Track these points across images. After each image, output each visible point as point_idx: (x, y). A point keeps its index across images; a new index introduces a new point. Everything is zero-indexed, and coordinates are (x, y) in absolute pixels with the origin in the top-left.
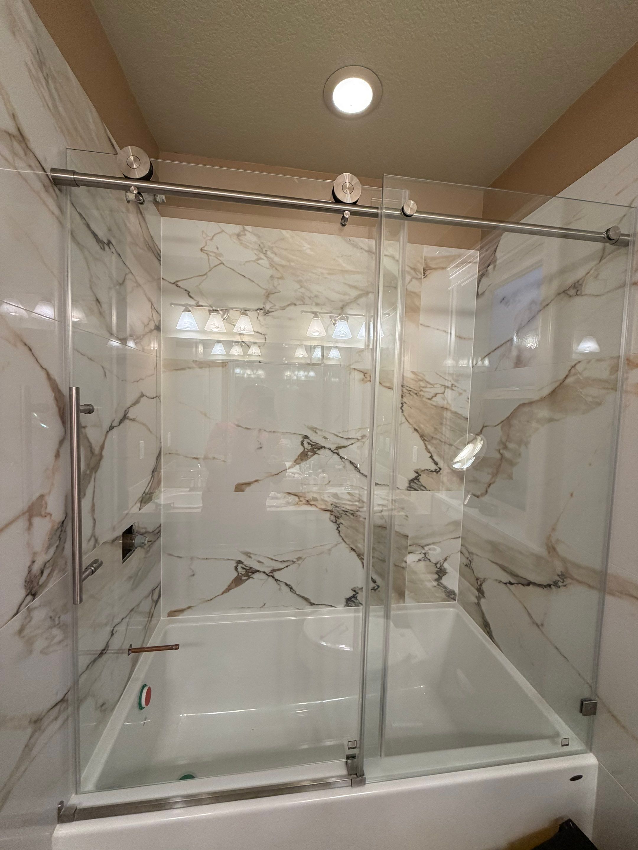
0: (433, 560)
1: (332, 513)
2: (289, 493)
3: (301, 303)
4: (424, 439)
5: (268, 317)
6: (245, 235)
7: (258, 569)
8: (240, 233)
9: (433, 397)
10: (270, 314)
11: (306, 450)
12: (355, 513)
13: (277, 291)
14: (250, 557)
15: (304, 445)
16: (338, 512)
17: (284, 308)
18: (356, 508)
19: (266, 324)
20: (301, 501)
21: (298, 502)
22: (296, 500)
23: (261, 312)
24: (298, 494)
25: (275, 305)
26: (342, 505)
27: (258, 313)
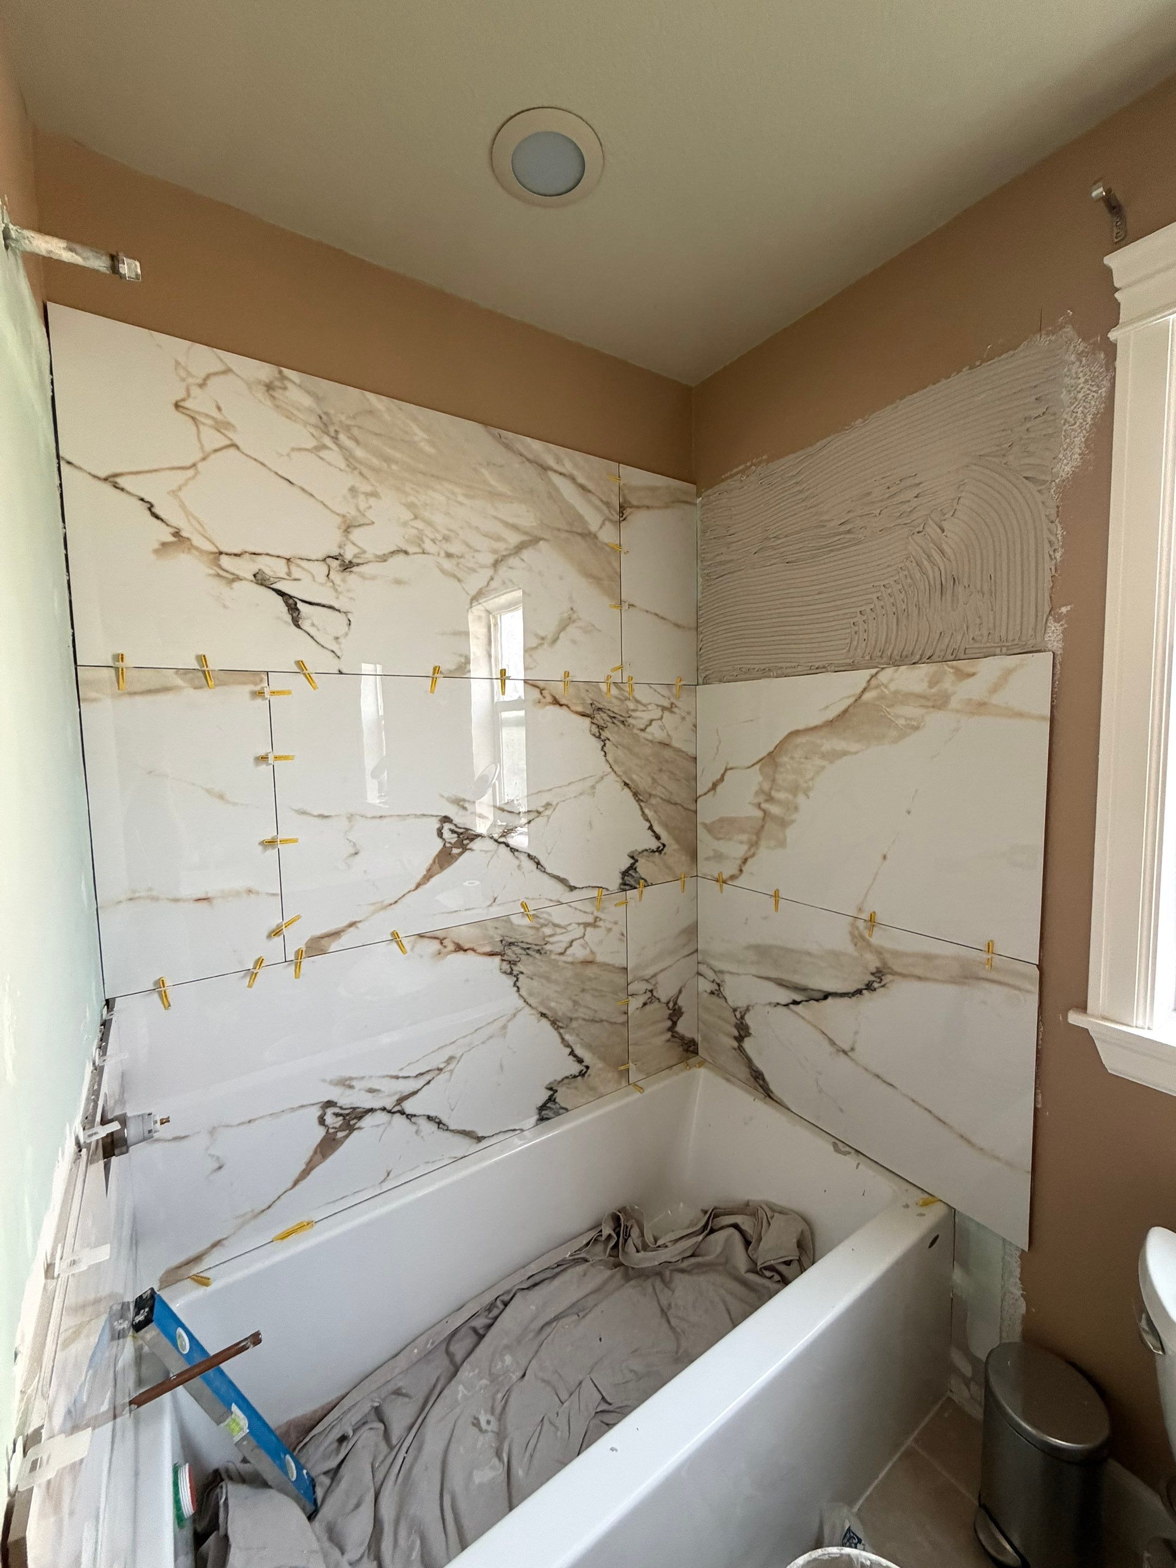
0: (664, 1000)
1: (503, 958)
2: (421, 936)
3: (418, 550)
4: (639, 799)
5: (353, 576)
6: (285, 388)
7: (368, 1106)
8: (271, 382)
9: (647, 726)
10: (354, 569)
11: (448, 845)
12: (542, 949)
13: (367, 521)
14: (351, 1087)
15: (444, 836)
16: (514, 952)
17: (383, 559)
18: (544, 939)
19: (348, 591)
20: (445, 947)
21: (440, 950)
22: (435, 946)
23: (335, 564)
24: (438, 934)
25: (364, 552)
26: (520, 938)
27: (329, 566)
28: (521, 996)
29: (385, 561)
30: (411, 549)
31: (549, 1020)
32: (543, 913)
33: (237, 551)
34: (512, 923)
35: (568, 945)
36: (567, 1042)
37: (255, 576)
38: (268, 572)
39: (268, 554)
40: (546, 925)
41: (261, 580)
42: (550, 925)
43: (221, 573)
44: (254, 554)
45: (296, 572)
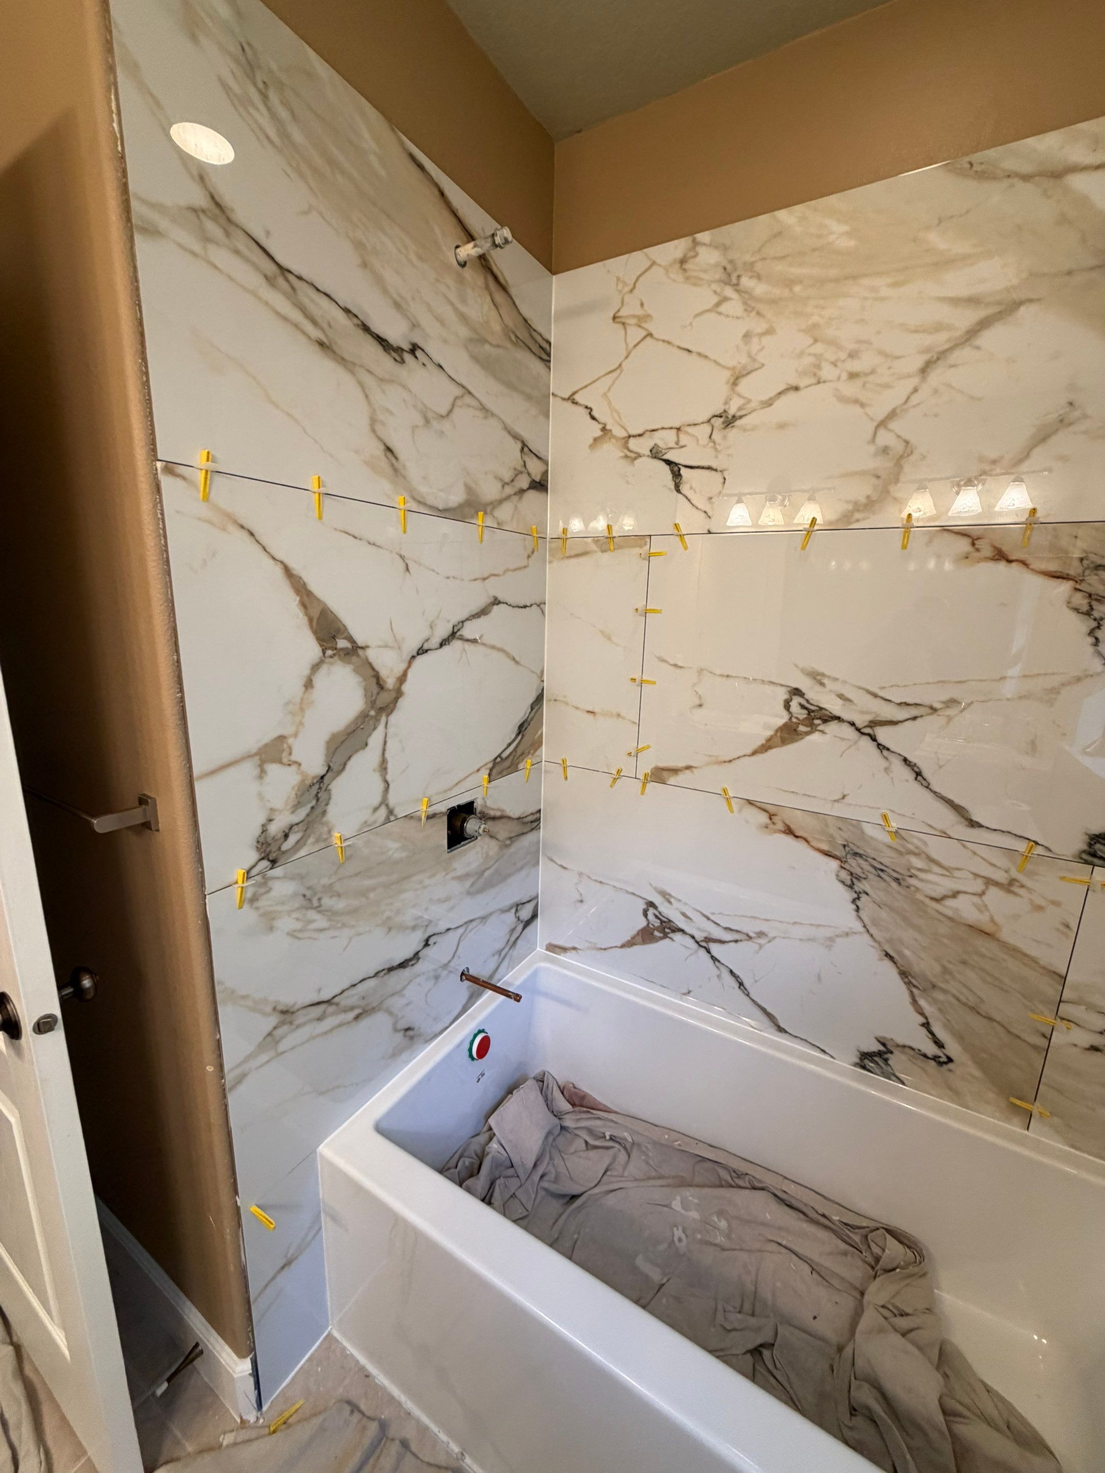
1: (843, 865)
2: (750, 802)
3: (813, 381)
5: (734, 431)
6: (696, 255)
7: (681, 926)
8: (685, 256)
10: (738, 423)
11: (794, 720)
12: (904, 880)
13: (757, 366)
14: (669, 902)
15: (791, 710)
16: (859, 865)
17: (768, 403)
18: (909, 870)
19: (728, 448)
20: (774, 823)
21: (767, 824)
22: (763, 818)
23: (718, 422)
24: (768, 807)
25: (749, 401)
26: (873, 854)
27: (713, 427)
28: (860, 918)
29: (771, 405)
30: (802, 383)
31: (898, 968)
32: (914, 837)
33: (640, 432)
34: (863, 832)
35: (950, 893)
36: (922, 1009)
37: (651, 451)
38: (661, 445)
39: (663, 428)
40: (915, 854)
41: (655, 454)
42: (923, 856)
43: (629, 454)
44: (653, 431)
45: (684, 439)
